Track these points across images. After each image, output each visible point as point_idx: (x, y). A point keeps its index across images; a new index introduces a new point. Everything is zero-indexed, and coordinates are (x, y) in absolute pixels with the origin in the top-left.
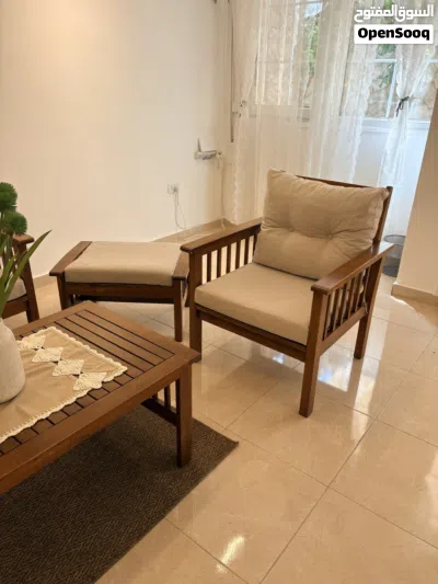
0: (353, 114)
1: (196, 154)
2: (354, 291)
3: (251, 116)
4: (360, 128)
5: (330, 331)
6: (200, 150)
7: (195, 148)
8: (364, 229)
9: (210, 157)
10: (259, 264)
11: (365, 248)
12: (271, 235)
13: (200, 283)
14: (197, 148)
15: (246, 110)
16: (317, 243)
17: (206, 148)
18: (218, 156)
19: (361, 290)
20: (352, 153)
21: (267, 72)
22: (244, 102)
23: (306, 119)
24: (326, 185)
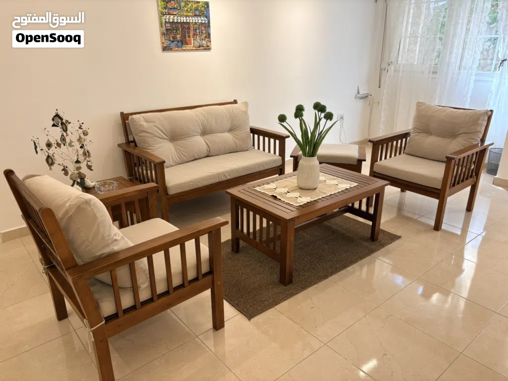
0: (469, 69)
1: (356, 95)
2: (468, 167)
3: (395, 71)
4: (473, 78)
5: (454, 185)
6: (358, 93)
7: (356, 92)
8: (476, 132)
9: (365, 97)
10: (408, 154)
11: (475, 143)
12: (416, 137)
13: (377, 161)
14: (356, 91)
15: (392, 68)
16: (447, 141)
17: (363, 92)
18: (369, 97)
19: (472, 167)
20: (467, 93)
21: (410, 44)
22: (391, 62)
23: (435, 73)
24: (453, 109)
